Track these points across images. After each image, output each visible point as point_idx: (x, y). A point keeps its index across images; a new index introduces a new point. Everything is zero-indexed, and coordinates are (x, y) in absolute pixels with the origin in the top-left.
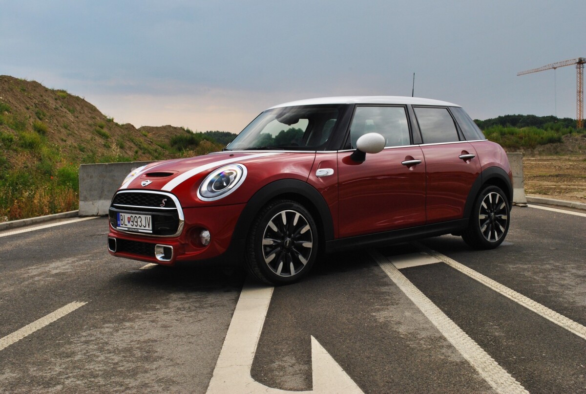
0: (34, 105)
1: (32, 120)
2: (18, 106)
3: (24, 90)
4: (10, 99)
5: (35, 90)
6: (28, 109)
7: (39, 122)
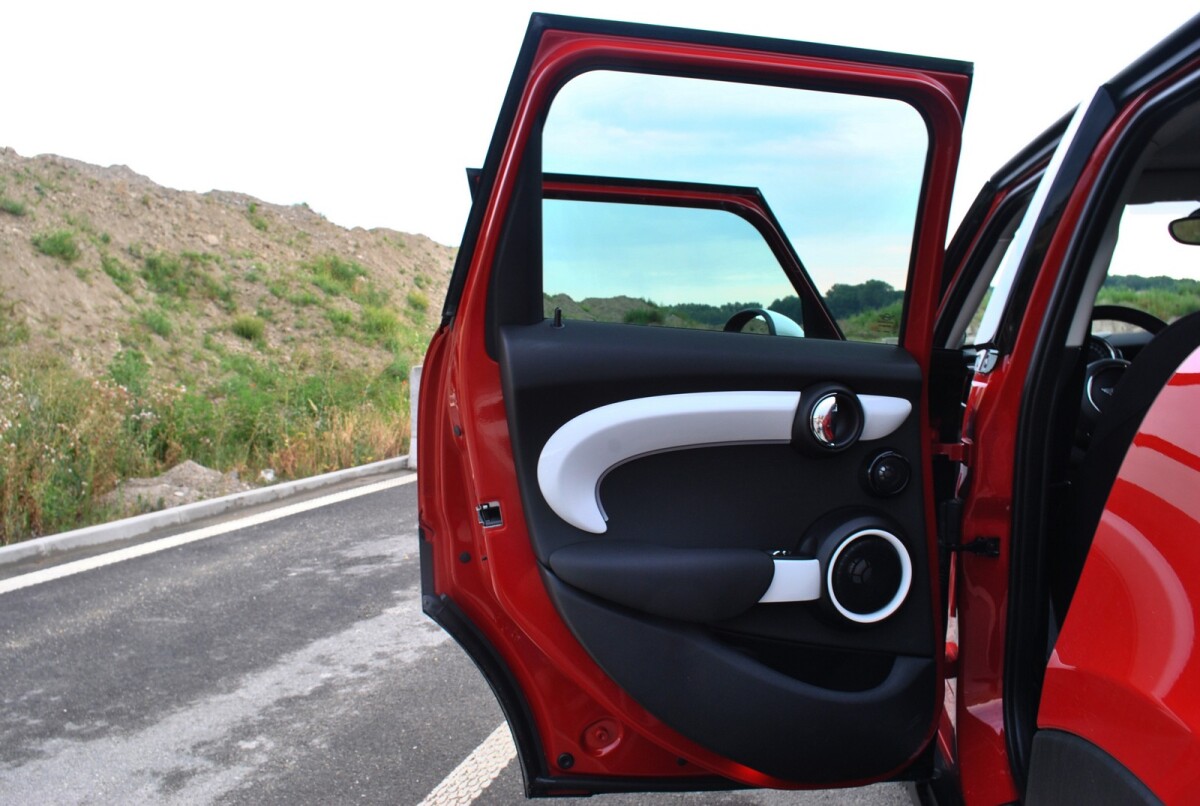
0: (413, 267)
1: (407, 289)
2: (386, 268)
3: (402, 246)
4: (375, 258)
5: (419, 246)
6: (402, 272)
7: (418, 291)
